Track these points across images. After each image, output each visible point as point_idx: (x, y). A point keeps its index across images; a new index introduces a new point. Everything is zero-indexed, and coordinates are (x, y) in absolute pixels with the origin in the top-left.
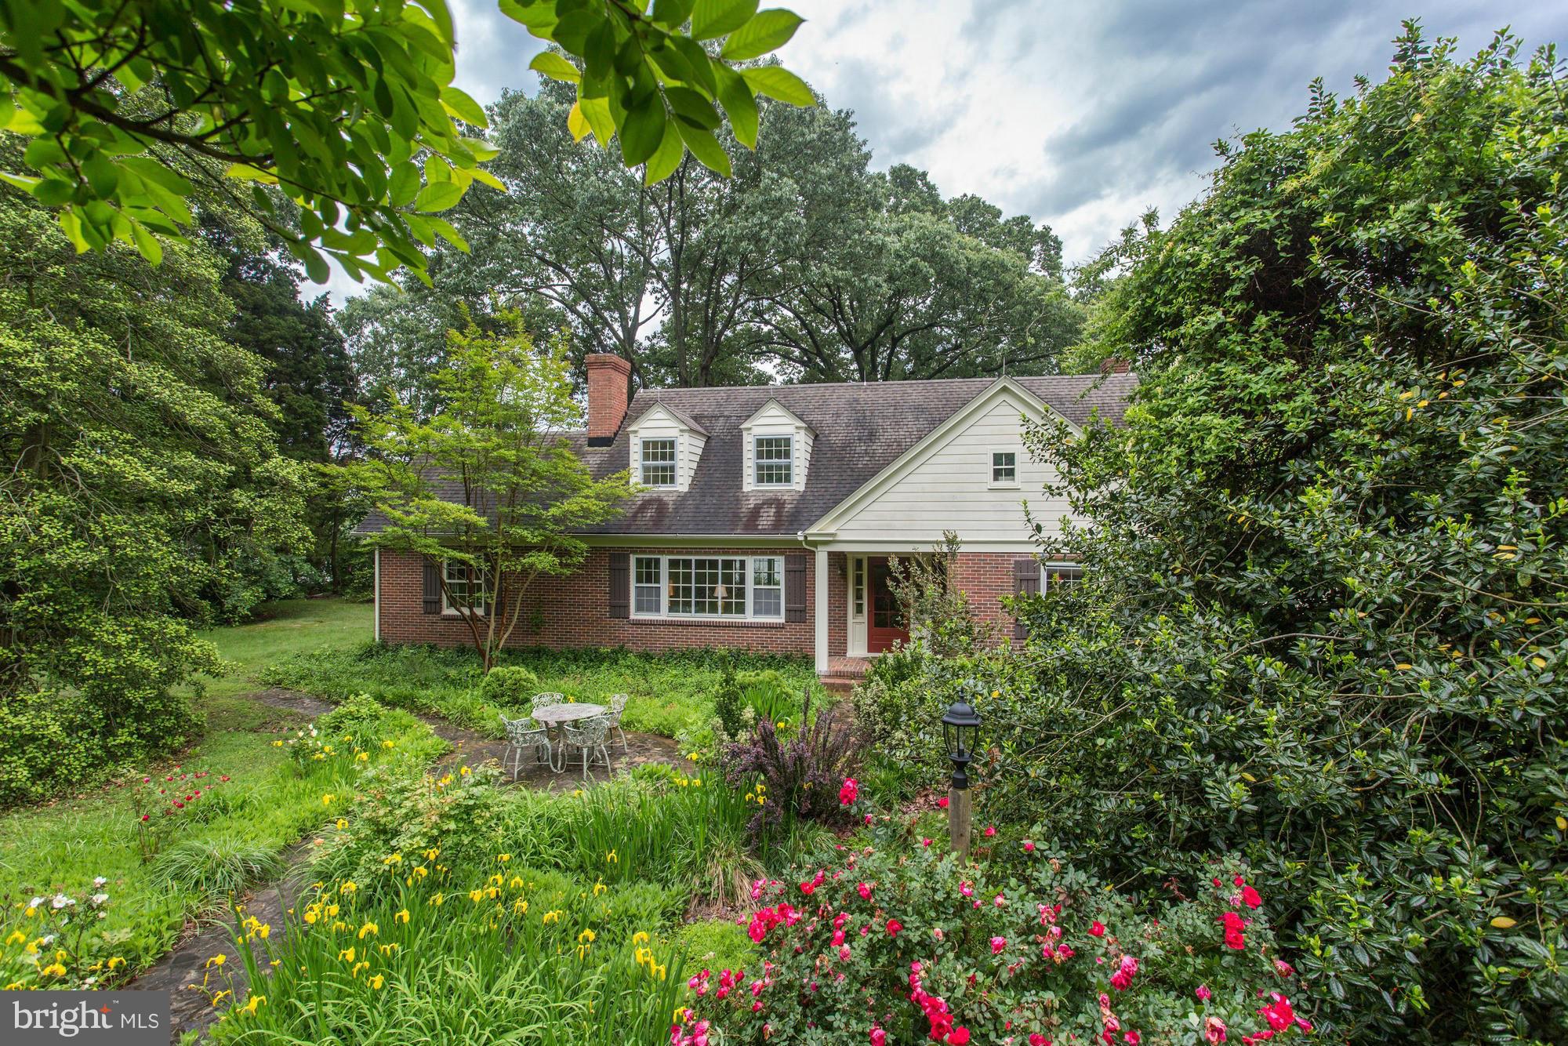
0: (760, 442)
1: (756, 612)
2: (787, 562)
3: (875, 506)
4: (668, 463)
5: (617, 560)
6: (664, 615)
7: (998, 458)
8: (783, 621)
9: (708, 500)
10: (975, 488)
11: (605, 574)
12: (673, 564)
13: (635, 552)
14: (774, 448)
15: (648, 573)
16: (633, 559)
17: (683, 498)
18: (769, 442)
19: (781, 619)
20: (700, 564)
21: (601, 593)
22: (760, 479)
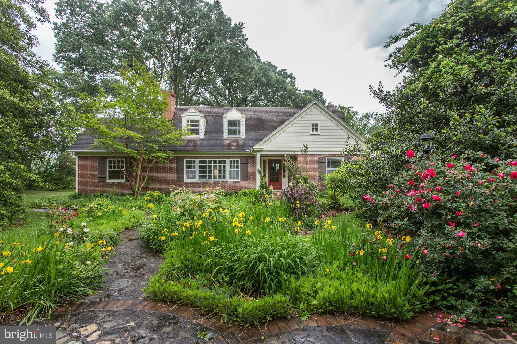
0: (229, 122)
1: (231, 178)
2: (241, 161)
3: (275, 140)
4: (196, 128)
5: (179, 161)
6: (197, 180)
7: (313, 125)
8: (240, 180)
9: (212, 140)
10: (306, 134)
11: (174, 166)
12: (200, 162)
13: (186, 158)
14: (234, 124)
15: (191, 165)
16: (185, 160)
17: (202, 140)
18: (233, 122)
19: (239, 180)
20: (210, 162)
21: (173, 172)
22: (229, 134)
